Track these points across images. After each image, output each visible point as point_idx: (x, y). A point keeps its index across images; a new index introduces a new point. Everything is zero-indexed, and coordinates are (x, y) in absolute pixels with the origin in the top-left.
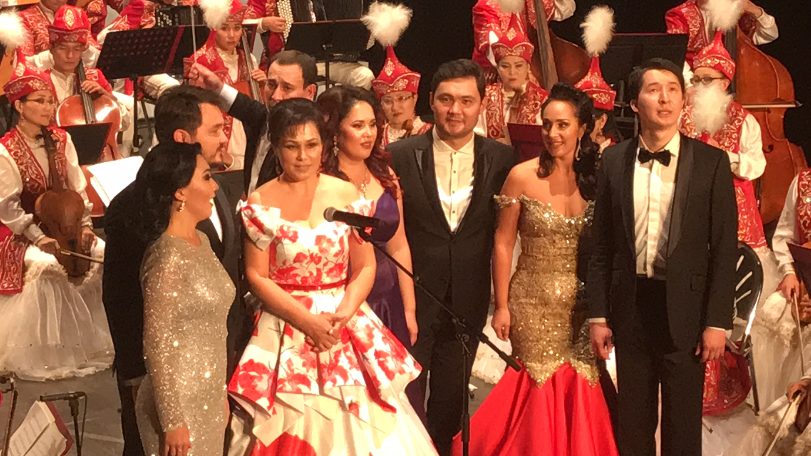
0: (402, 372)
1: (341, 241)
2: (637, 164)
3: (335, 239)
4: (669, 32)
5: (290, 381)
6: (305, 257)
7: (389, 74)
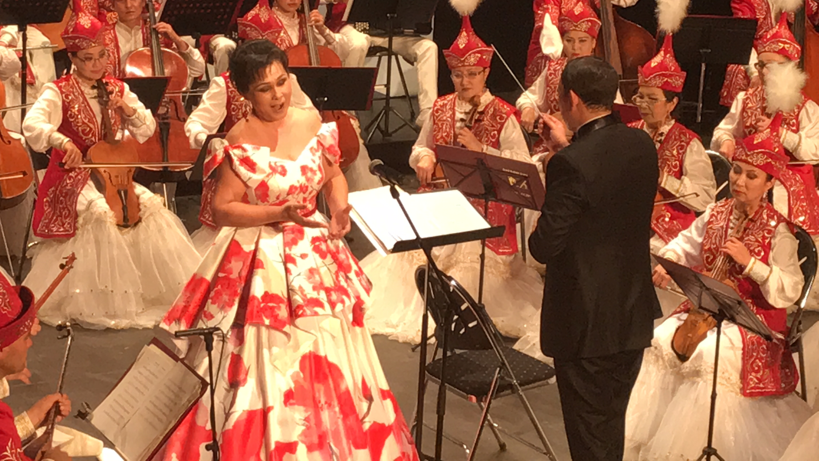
4: (736, 16)
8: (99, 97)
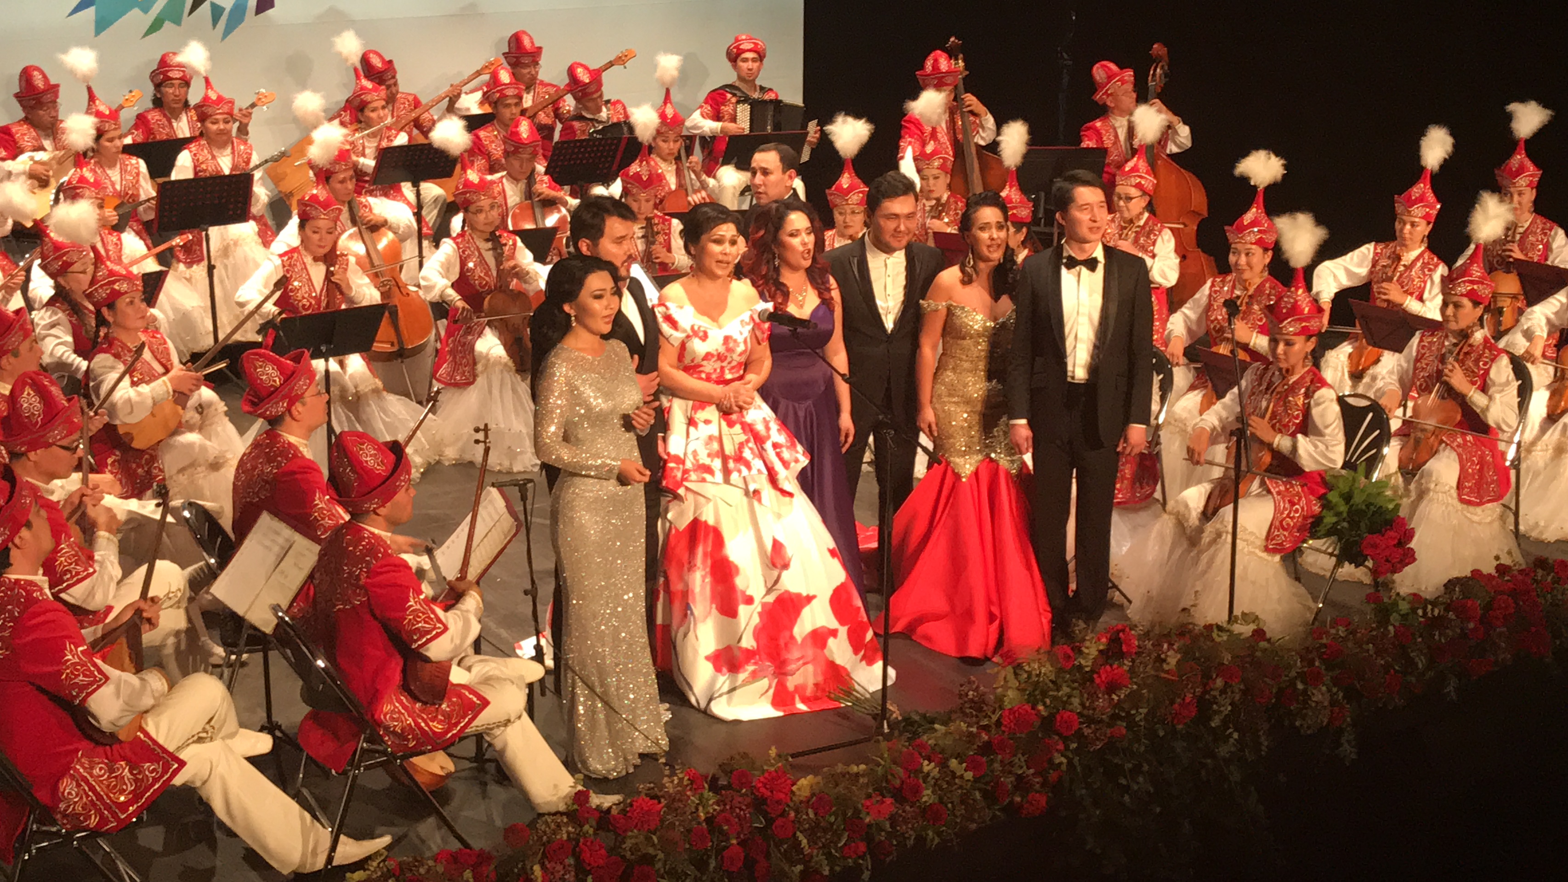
0: (797, 461)
1: (745, 342)
2: (1064, 271)
3: (741, 339)
4: (1084, 145)
5: (695, 471)
6: (713, 356)
7: (845, 186)
8: (494, 249)
